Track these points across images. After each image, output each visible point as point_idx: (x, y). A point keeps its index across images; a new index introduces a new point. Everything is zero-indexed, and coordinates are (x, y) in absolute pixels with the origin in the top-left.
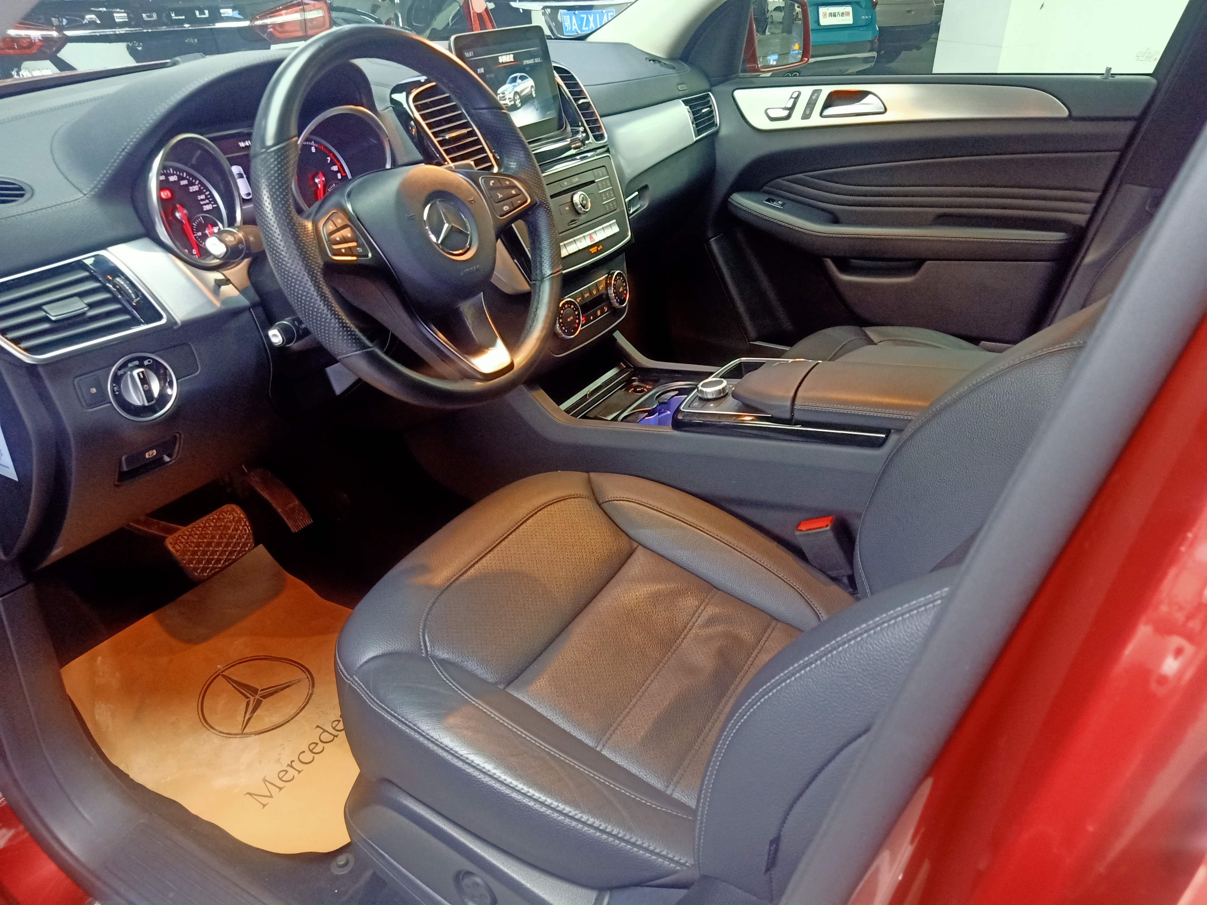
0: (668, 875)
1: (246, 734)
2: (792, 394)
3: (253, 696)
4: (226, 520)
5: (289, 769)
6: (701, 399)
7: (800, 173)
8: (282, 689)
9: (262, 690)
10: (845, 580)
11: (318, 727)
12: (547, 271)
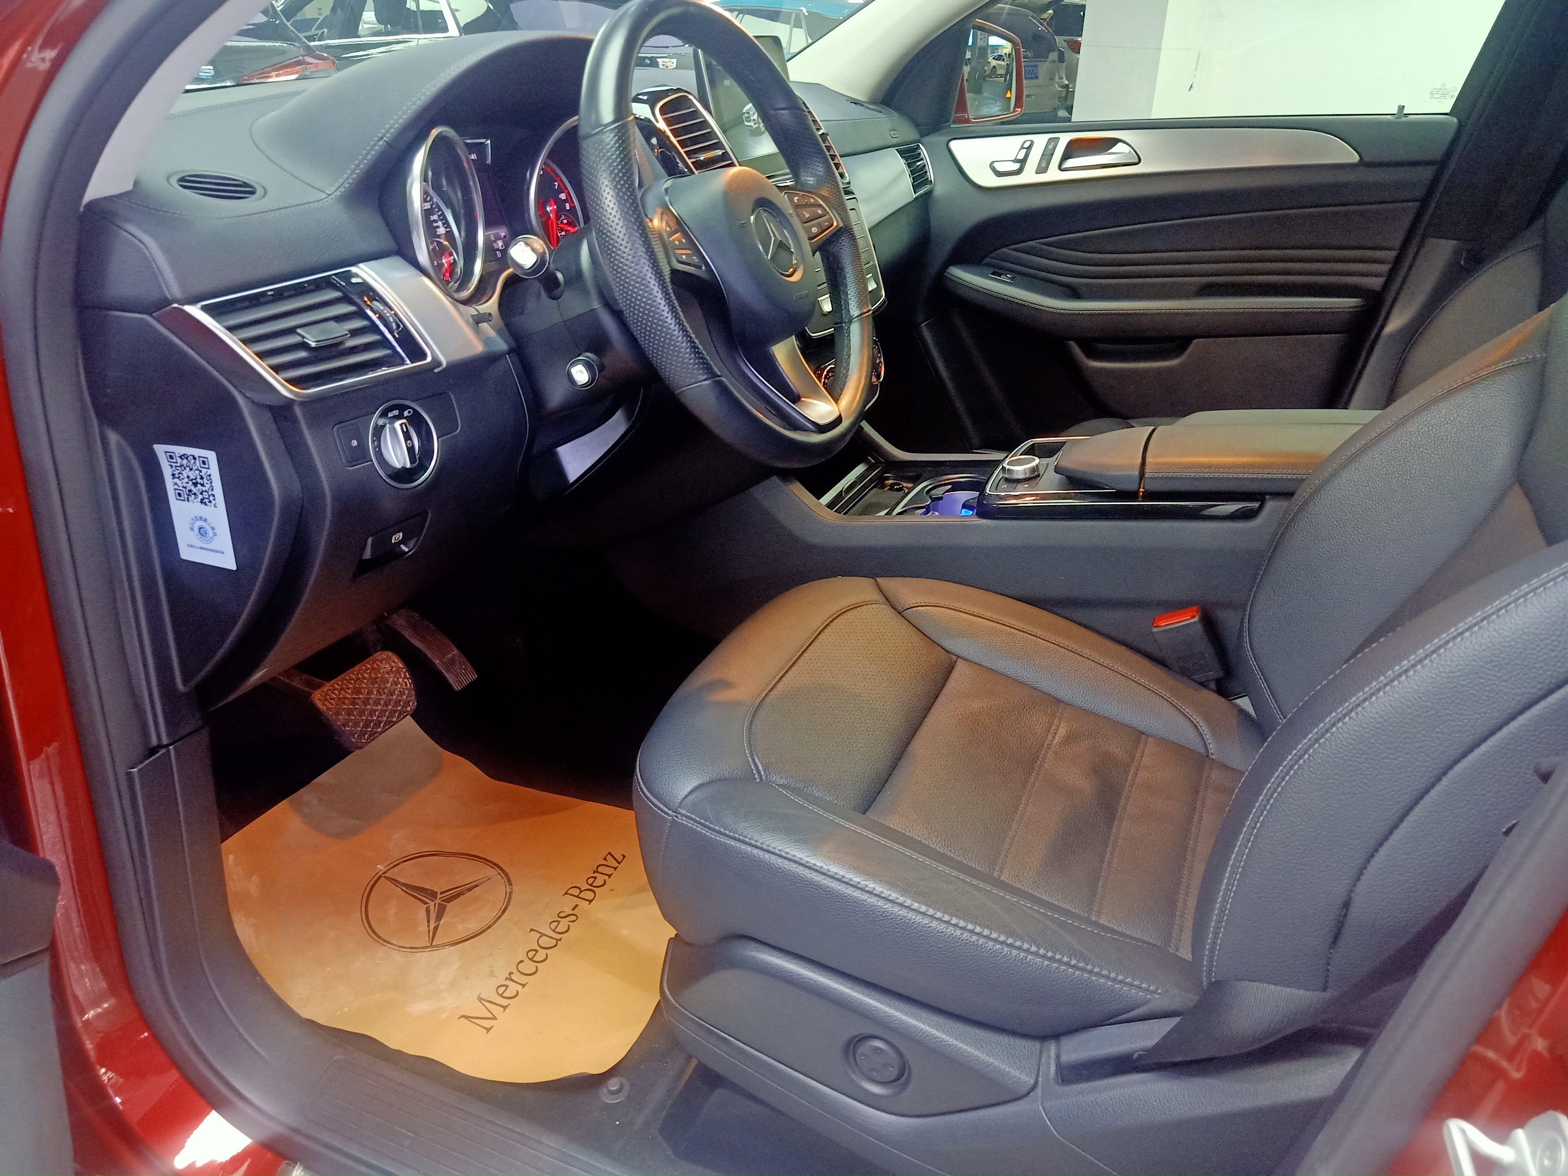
0: (1138, 1007)
1: (437, 946)
2: (1139, 461)
3: (433, 901)
4: (382, 671)
5: (508, 983)
6: (1007, 480)
7: (1032, 240)
8: (470, 890)
9: (441, 893)
10: (1213, 685)
11: (532, 930)
12: (854, 311)
